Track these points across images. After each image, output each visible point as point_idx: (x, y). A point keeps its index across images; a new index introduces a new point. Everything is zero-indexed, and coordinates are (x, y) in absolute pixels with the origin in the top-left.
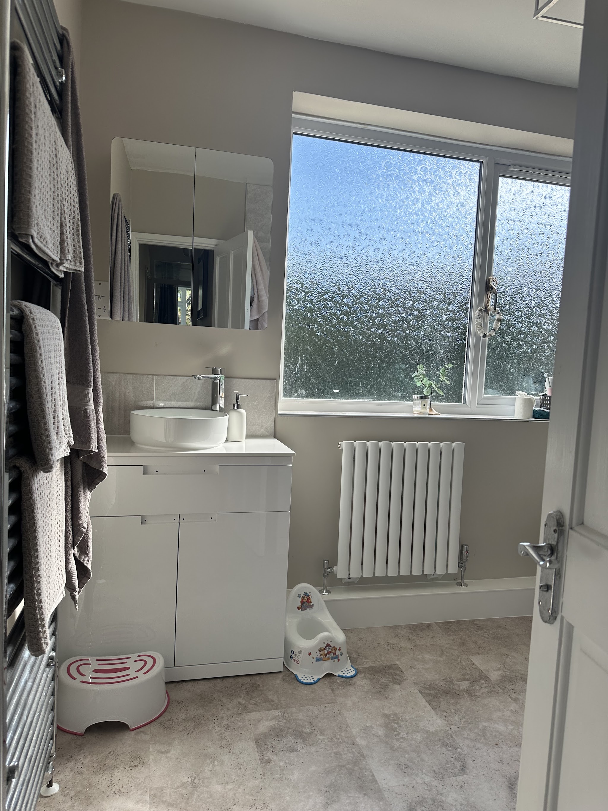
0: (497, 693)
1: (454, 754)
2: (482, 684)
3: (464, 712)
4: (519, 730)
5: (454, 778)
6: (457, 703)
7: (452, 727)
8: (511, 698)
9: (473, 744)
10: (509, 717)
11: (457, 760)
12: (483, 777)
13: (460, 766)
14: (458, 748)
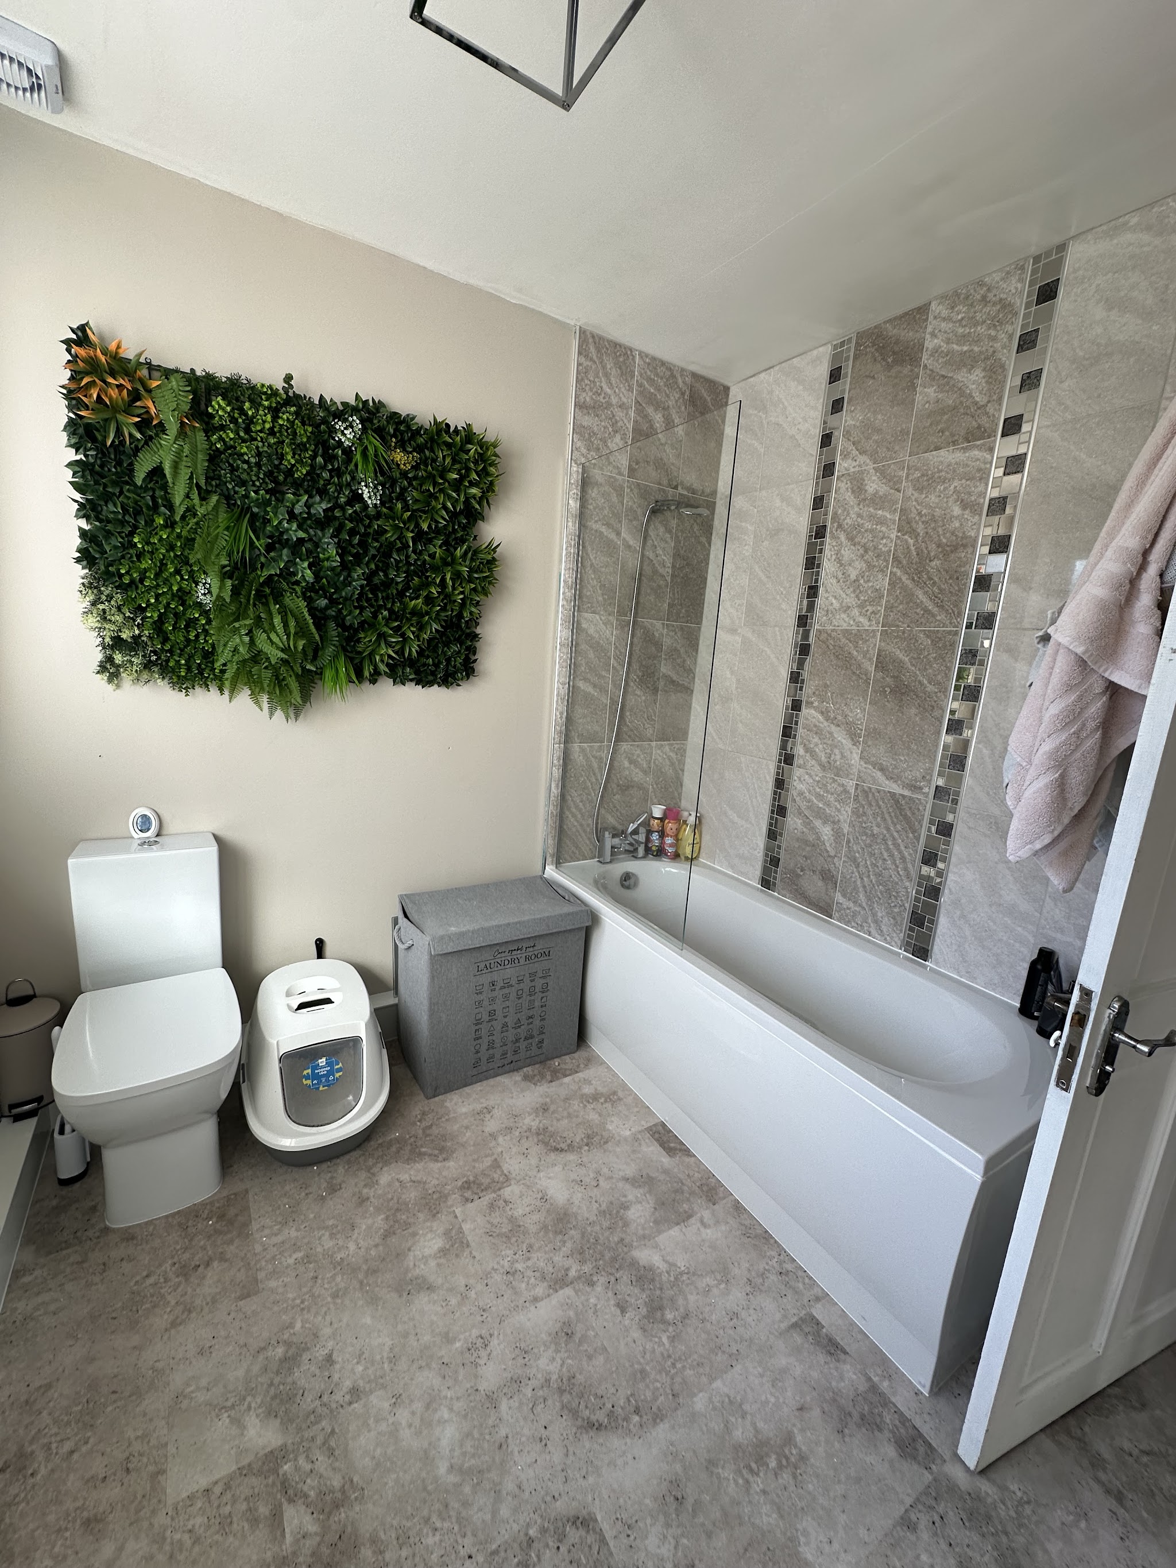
0: (333, 1432)
1: (547, 1546)
2: (297, 1468)
3: (408, 1519)
4: (451, 1398)
5: (611, 1544)
6: (374, 1541)
7: (463, 1553)
8: (350, 1403)
9: (510, 1498)
10: (413, 1413)
11: (561, 1537)
12: (591, 1480)
13: (578, 1529)
14: (526, 1534)
